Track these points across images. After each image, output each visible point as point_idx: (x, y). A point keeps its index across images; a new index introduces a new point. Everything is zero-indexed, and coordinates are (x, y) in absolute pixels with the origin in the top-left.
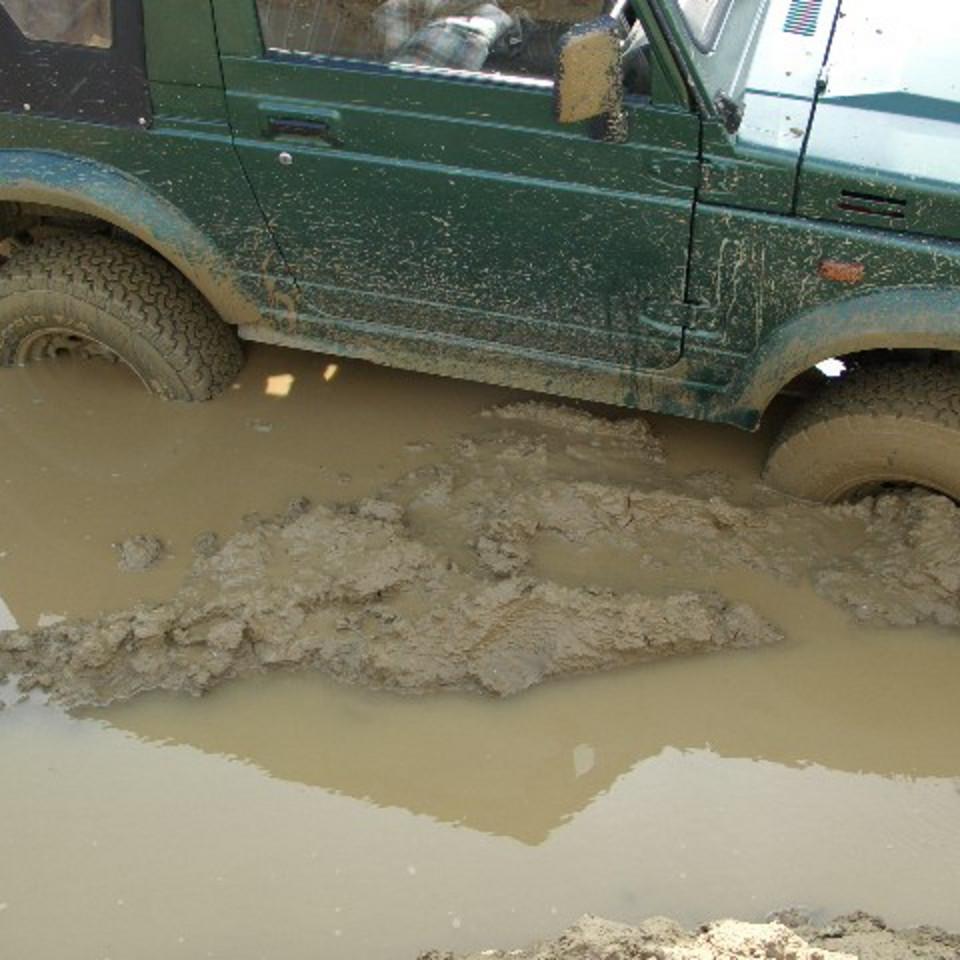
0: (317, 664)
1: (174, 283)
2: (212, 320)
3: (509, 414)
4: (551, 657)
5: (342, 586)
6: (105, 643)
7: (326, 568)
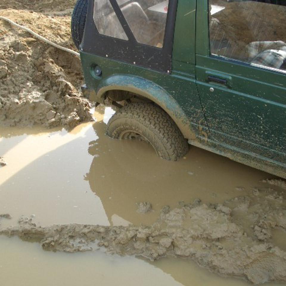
0: (193, 258)
1: (171, 122)
2: (181, 136)
3: (272, 182)
4: (273, 274)
5: (206, 234)
6: (127, 237)
7: (202, 226)
